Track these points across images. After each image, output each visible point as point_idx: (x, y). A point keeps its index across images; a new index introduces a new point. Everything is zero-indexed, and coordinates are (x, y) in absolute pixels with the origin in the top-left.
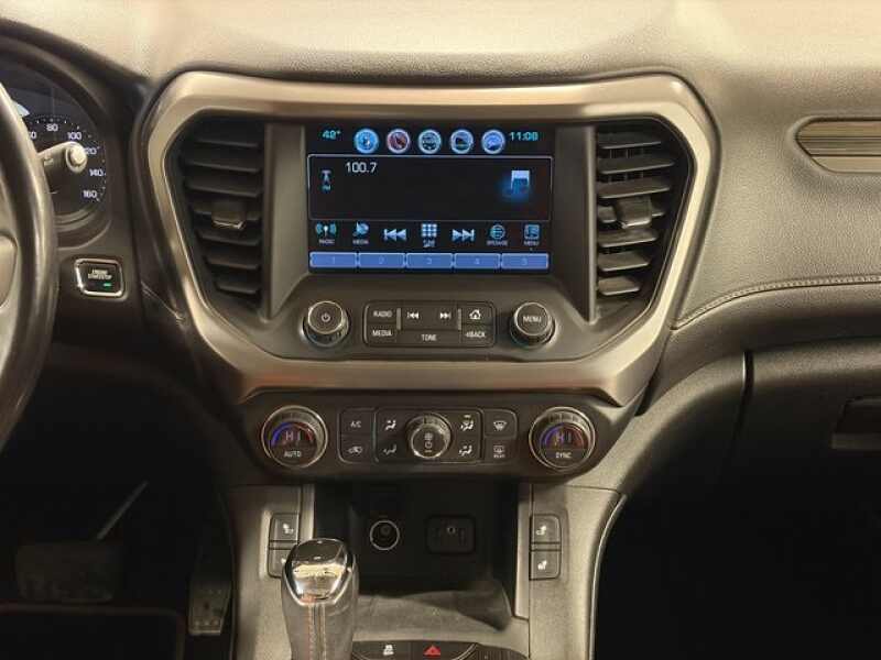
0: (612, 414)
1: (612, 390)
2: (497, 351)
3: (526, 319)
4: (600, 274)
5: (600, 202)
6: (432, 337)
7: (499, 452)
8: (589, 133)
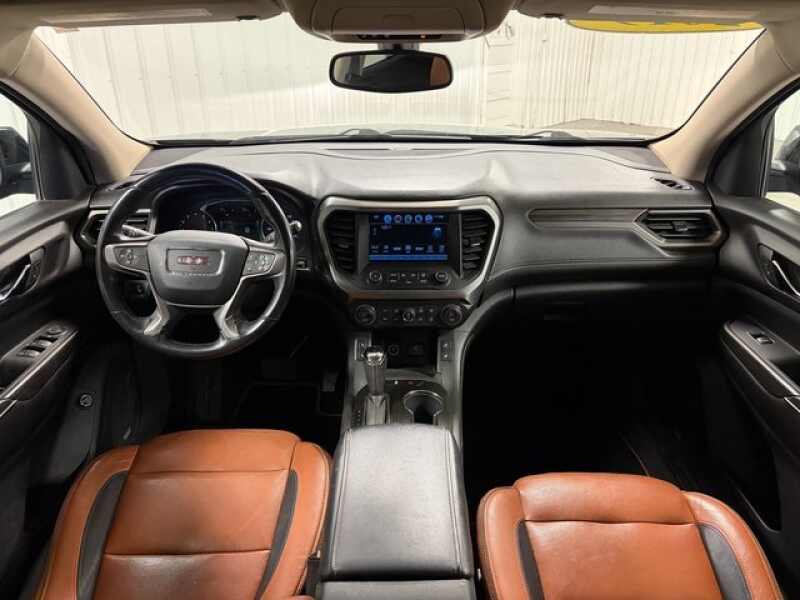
0: (468, 307)
1: (467, 299)
2: (430, 286)
4: (464, 261)
5: (464, 238)
6: (410, 282)
7: (431, 319)
8: (460, 215)
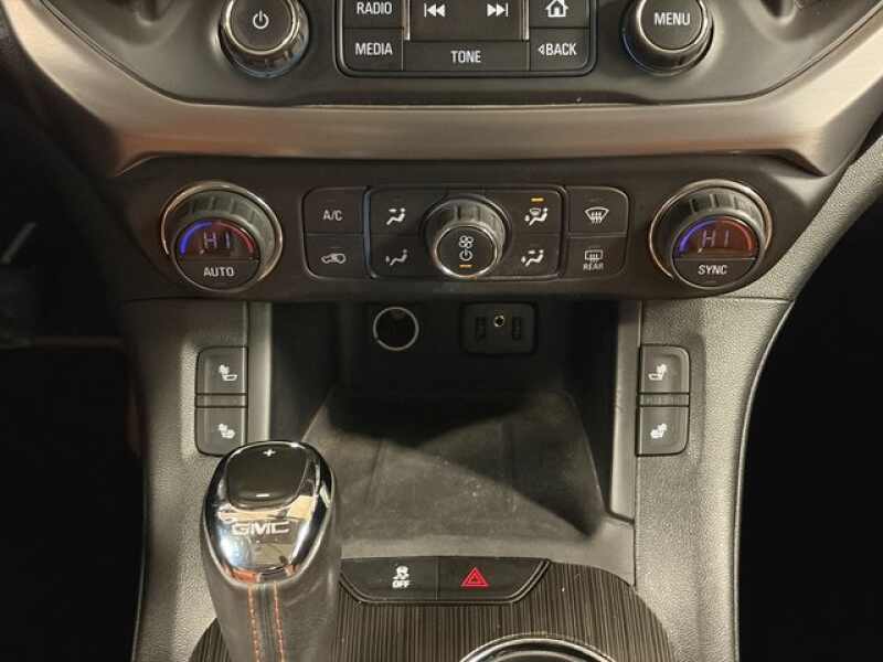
3: (661, 19)
6: (472, 57)
7: (593, 260)
